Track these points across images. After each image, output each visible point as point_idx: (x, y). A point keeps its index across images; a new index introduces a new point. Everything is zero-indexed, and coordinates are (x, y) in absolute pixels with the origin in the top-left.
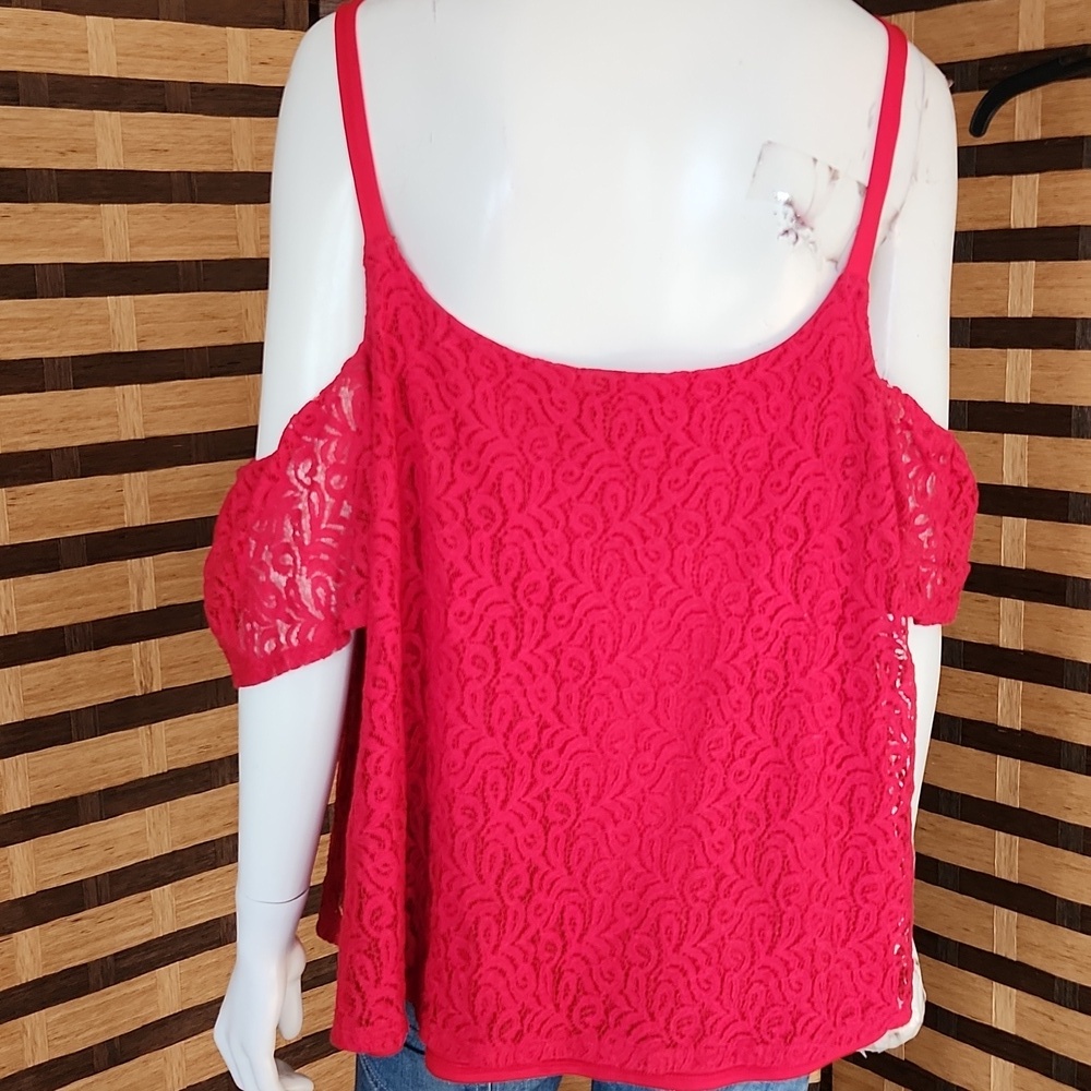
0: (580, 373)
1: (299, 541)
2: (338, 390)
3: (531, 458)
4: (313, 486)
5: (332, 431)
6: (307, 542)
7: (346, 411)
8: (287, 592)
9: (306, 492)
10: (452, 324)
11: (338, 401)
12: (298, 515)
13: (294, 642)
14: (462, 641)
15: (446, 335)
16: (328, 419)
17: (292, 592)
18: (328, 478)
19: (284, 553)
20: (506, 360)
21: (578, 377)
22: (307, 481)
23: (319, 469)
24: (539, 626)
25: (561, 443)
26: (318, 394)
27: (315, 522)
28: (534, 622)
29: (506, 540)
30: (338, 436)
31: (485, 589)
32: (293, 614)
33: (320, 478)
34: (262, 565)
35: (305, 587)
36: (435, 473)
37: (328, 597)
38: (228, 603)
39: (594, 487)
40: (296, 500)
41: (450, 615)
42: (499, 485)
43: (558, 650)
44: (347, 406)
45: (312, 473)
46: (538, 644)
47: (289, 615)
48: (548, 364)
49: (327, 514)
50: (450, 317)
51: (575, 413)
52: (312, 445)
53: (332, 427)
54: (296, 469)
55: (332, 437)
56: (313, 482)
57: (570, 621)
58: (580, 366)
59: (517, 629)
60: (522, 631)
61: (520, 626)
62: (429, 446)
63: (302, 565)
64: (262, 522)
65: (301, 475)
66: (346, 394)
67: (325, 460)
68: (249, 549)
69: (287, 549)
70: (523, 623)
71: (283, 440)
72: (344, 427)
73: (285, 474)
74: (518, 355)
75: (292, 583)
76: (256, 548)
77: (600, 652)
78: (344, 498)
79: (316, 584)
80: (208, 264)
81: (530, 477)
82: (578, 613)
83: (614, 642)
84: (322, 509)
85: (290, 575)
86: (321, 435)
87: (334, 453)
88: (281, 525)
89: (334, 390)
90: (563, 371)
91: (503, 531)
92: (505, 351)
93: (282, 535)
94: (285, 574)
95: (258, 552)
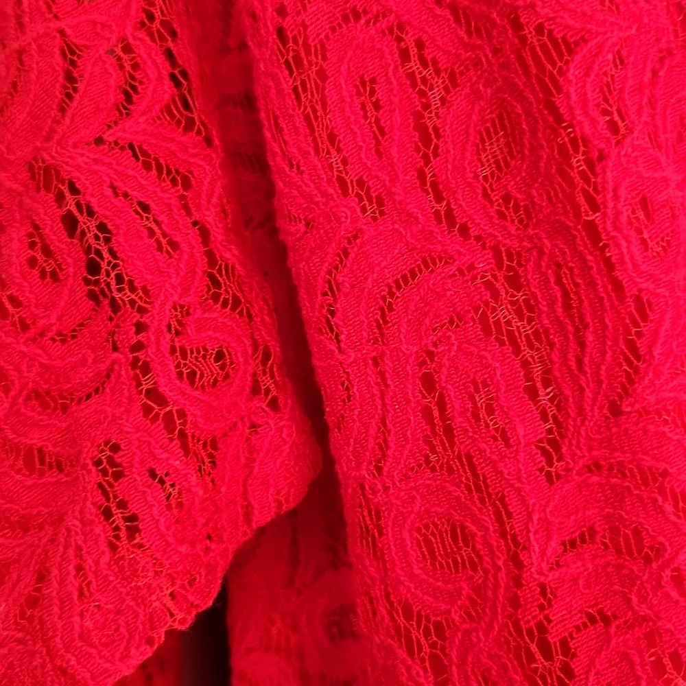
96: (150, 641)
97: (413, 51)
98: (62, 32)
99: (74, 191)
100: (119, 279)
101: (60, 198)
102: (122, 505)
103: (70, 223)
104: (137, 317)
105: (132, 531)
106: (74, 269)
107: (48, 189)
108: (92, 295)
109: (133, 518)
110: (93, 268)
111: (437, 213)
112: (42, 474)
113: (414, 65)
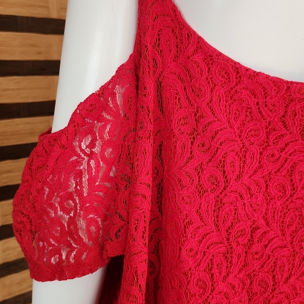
0: (289, 85)
1: (79, 193)
2: (114, 87)
3: (247, 143)
4: (91, 156)
5: (108, 117)
6: (85, 195)
7: (119, 103)
8: (68, 226)
9: (86, 158)
10: (200, 43)
11: (113, 95)
12: (80, 174)
13: (72, 260)
14: (190, 269)
15: (196, 51)
16: (105, 107)
17: (72, 227)
18: (103, 150)
19: (68, 199)
20: (238, 73)
21: (288, 88)
22: (88, 151)
23: (97, 143)
24: (242, 258)
25: (268, 134)
26: (98, 89)
27: (92, 181)
28: (239, 256)
29: (225, 200)
30: (112, 120)
31: (208, 234)
32: (72, 242)
33: (97, 150)
34: (52, 206)
35: (82, 223)
36: (179, 151)
37: (98, 231)
38: (28, 227)
39: (288, 166)
40: (78, 163)
41: (183, 251)
42: (224, 161)
43: (252, 275)
44: (119, 99)
45: (92, 145)
46: (240, 271)
47: (69, 241)
48: (268, 77)
49: (100, 175)
50: (200, 38)
51: (282, 112)
52: (93, 126)
53: (108, 114)
54: (80, 142)
55: (107, 122)
56: (92, 152)
57: (262, 256)
58: (289, 80)
59: (227, 261)
60: (231, 262)
61: (230, 258)
62: (176, 131)
63: (80, 210)
64: (54, 177)
65: (84, 147)
66: (119, 91)
67: (102, 138)
68: (44, 194)
69: (70, 196)
70: (232, 257)
71: (72, 121)
72: (116, 115)
73: (72, 144)
74: (247, 70)
75: (72, 221)
76: (49, 194)
77: (280, 276)
78: (113, 164)
79: (90, 222)
80: (33, 19)
81: (245, 157)
82: (268, 251)
83: (289, 269)
84: (97, 171)
85: (72, 215)
86: (100, 119)
87: (108, 132)
88: (67, 180)
89: (110, 87)
90: (277, 82)
91: (223, 194)
92: (238, 66)
93: (68, 187)
94: (68, 214)
95: (50, 196)
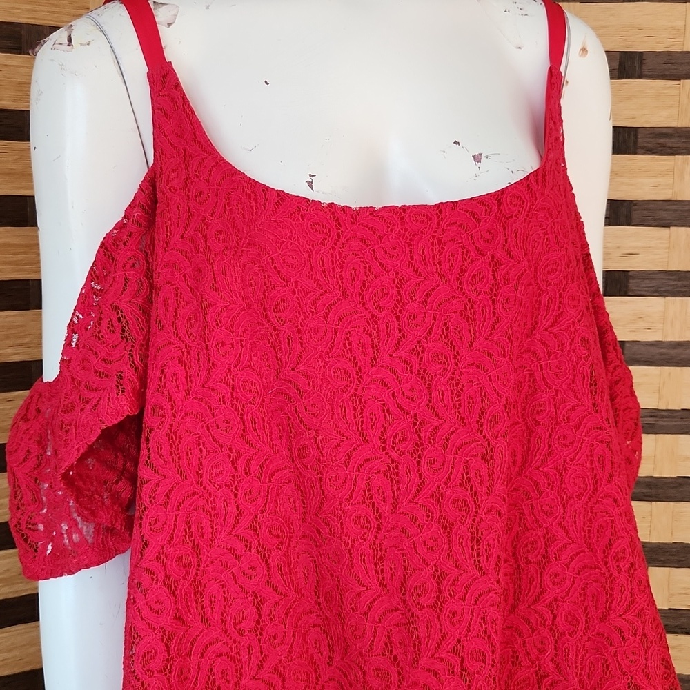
96: (123, 416)
97: (179, 294)
98: (125, 274)
99: (122, 312)
100: (129, 334)
101: (118, 313)
102: (121, 385)
103: (119, 319)
104: (132, 343)
105: (123, 391)
106: (118, 331)
107: (115, 311)
108: (122, 337)
109: (124, 388)
110: (123, 331)
111: (174, 332)
112: (103, 378)
113: (178, 297)
